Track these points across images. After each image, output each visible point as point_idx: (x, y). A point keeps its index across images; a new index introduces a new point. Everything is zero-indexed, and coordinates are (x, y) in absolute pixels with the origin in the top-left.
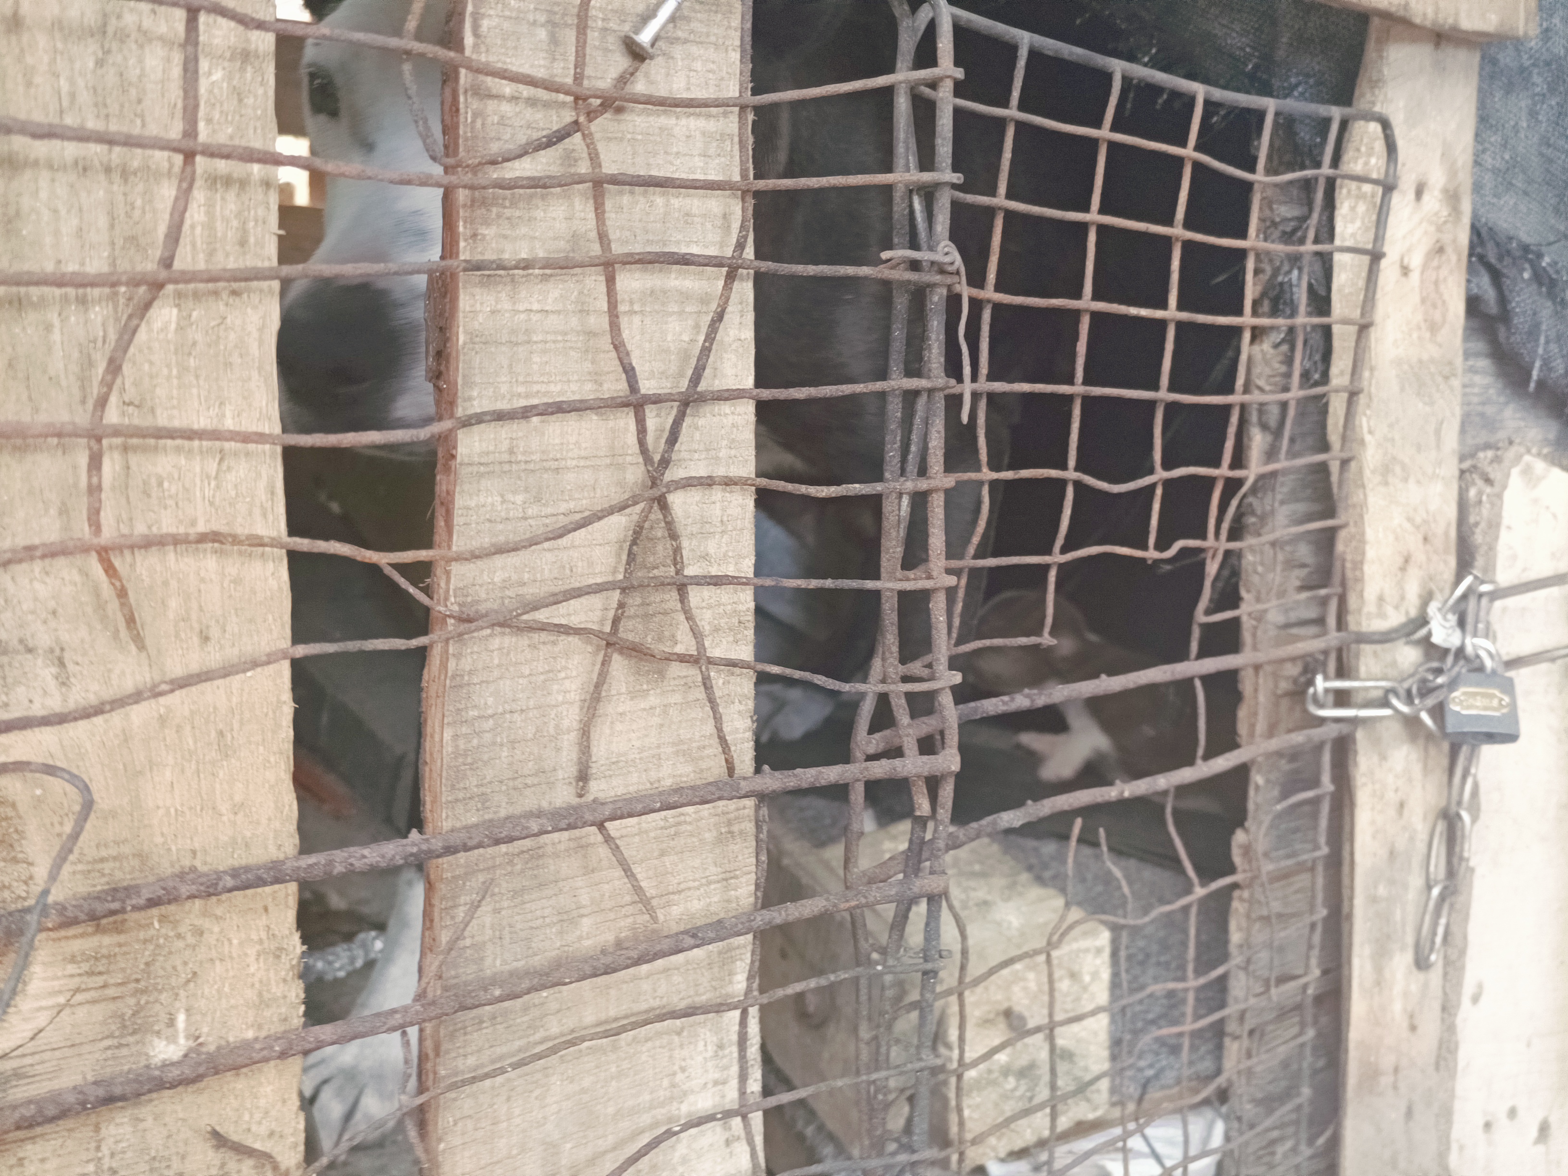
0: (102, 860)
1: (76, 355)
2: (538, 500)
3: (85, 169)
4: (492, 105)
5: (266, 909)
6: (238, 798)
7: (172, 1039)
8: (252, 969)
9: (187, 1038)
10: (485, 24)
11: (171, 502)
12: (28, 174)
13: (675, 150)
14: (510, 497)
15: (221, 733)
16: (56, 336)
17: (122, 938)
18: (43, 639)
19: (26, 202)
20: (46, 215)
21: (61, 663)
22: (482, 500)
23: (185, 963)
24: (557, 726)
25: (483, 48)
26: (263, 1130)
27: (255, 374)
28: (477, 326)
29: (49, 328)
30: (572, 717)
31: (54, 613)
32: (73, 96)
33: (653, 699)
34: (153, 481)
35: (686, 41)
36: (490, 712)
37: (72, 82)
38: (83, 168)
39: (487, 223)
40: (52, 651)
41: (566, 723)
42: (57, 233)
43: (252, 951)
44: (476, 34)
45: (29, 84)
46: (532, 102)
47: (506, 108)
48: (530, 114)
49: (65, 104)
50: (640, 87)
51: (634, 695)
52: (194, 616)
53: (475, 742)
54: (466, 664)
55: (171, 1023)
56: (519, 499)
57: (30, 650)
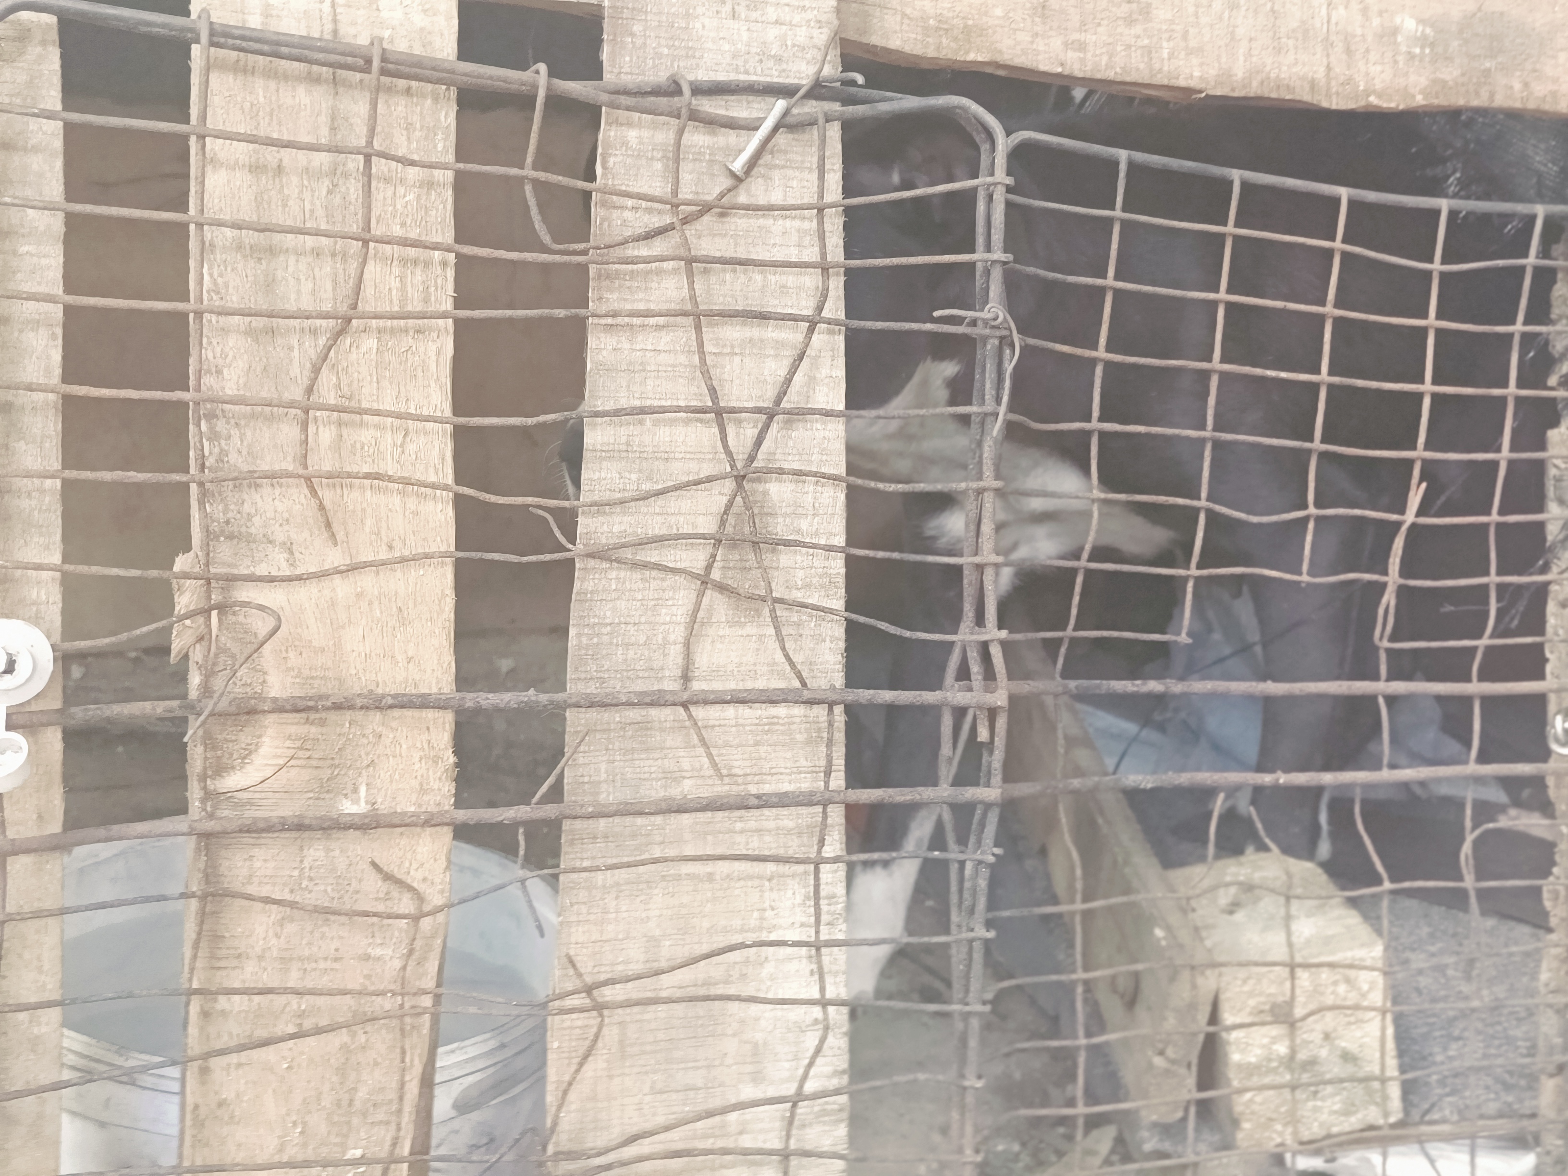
0: (312, 678)
1: (308, 365)
2: (649, 478)
3: (318, 255)
4: (616, 213)
5: (428, 729)
6: (410, 654)
7: (356, 802)
8: (417, 766)
9: (367, 803)
10: (612, 160)
11: (370, 460)
12: (282, 258)
13: (772, 242)
14: (627, 475)
15: (400, 610)
16: (296, 353)
17: (324, 730)
18: (280, 537)
19: (280, 274)
20: (292, 282)
21: (291, 553)
22: (603, 475)
23: (367, 754)
24: (664, 638)
25: (610, 176)
26: (419, 875)
27: (433, 384)
28: (601, 358)
29: (291, 349)
30: (678, 634)
31: (287, 520)
32: (312, 211)
33: (750, 629)
34: (358, 446)
35: (783, 167)
36: (608, 621)
37: (312, 203)
38: (317, 253)
39: (610, 290)
40: (285, 544)
41: (672, 638)
42: (299, 292)
43: (416, 756)
44: (604, 167)
45: (285, 206)
46: (649, 210)
47: (627, 214)
48: (646, 218)
49: (307, 216)
50: (742, 198)
51: (731, 624)
52: (383, 533)
53: (595, 640)
54: (589, 585)
55: (355, 790)
56: (634, 477)
57: (270, 542)
